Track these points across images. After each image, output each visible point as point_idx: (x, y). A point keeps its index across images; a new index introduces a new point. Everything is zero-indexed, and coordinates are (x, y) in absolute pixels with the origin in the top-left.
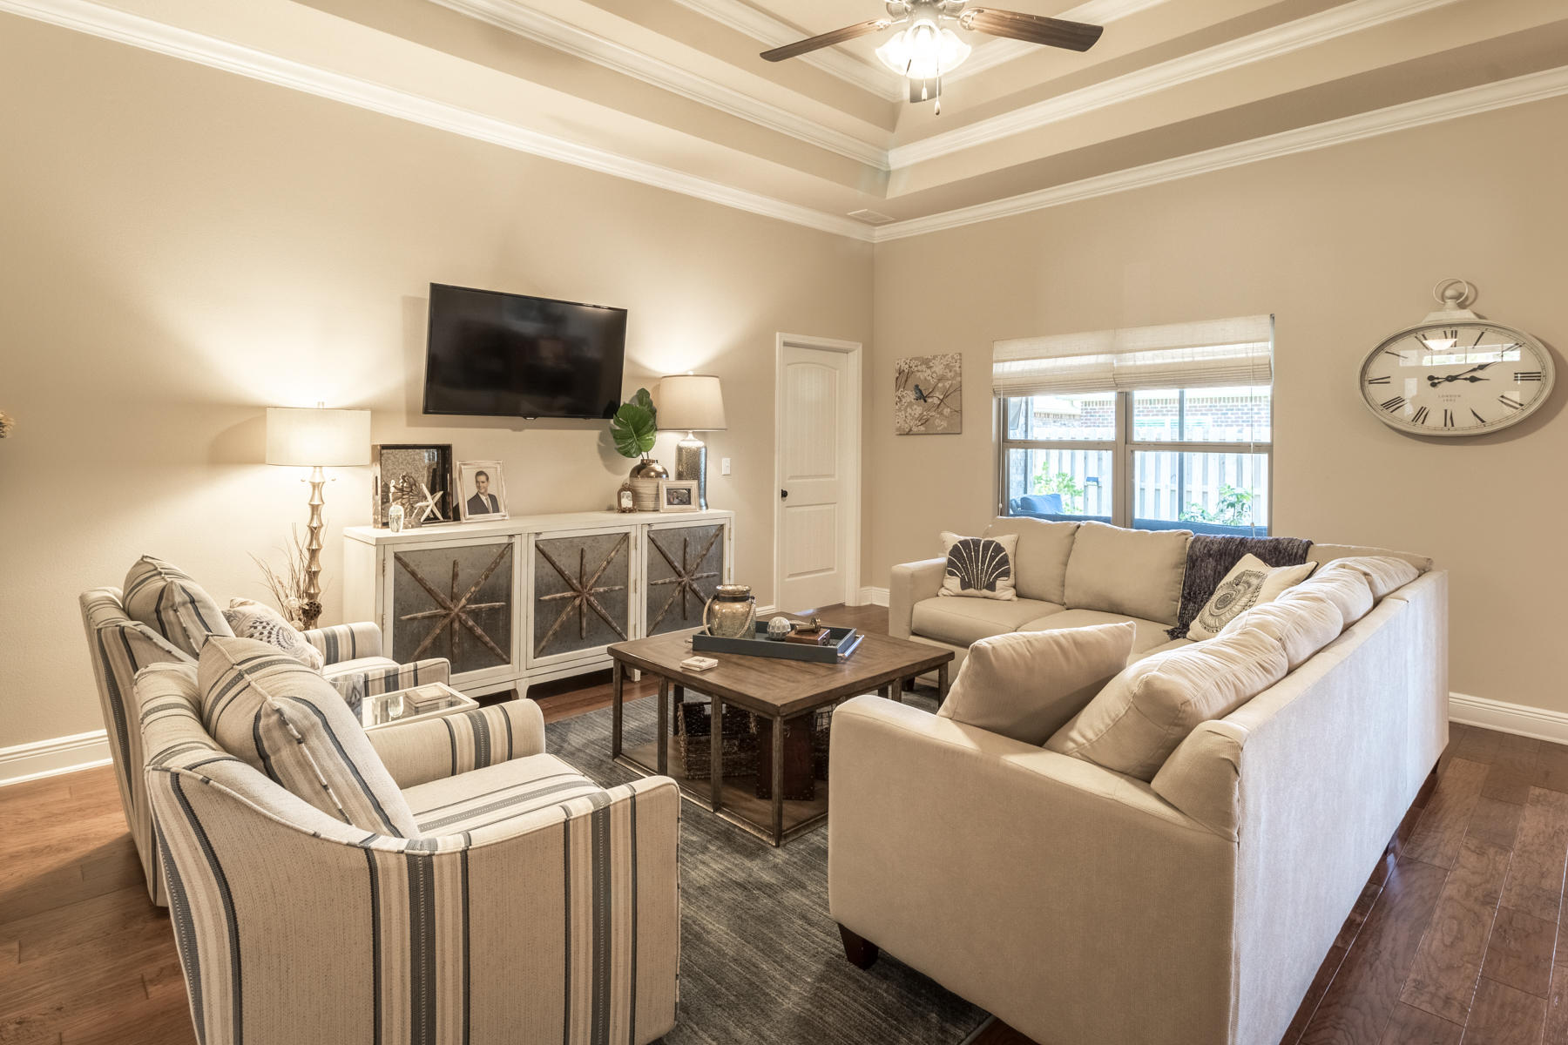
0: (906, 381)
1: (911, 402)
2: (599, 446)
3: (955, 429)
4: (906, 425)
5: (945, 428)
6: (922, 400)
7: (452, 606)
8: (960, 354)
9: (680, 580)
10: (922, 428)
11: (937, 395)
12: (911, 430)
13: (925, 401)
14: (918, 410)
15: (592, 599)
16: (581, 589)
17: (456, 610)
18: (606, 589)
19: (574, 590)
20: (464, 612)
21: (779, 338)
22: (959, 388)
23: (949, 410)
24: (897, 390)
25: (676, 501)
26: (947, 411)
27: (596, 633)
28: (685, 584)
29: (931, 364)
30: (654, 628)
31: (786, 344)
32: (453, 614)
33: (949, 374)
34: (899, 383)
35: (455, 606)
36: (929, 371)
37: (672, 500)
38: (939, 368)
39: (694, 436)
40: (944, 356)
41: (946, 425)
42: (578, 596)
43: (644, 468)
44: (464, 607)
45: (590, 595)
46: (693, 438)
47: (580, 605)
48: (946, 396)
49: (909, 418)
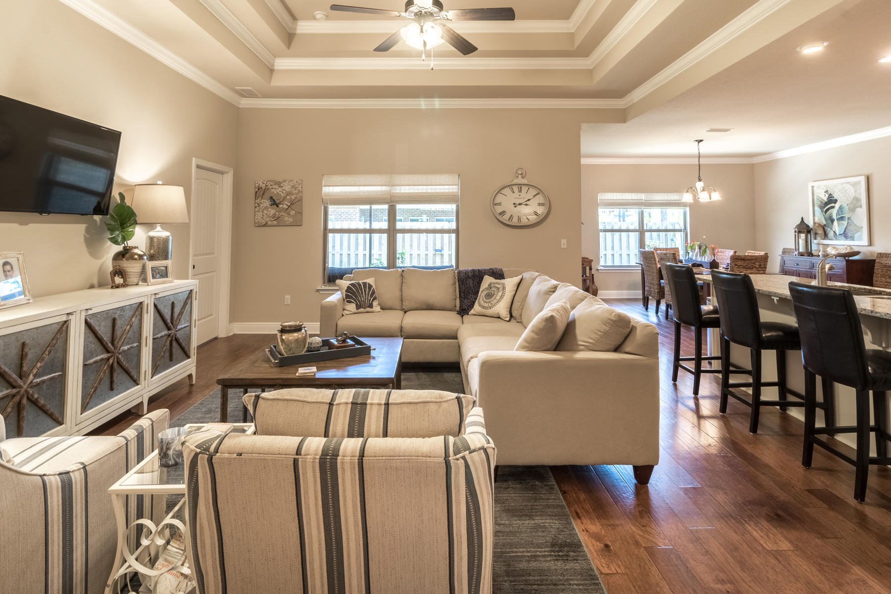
0: (263, 194)
1: (267, 206)
2: (85, 236)
3: (298, 223)
4: (263, 221)
5: (291, 222)
6: (275, 206)
7: (22, 384)
8: (302, 180)
9: (170, 332)
10: (275, 222)
11: (286, 203)
12: (266, 223)
13: (278, 206)
14: (272, 211)
15: (120, 356)
16: (114, 350)
17: (25, 387)
18: (129, 346)
19: (108, 352)
20: (31, 387)
21: (194, 161)
22: (301, 200)
23: (294, 212)
24: (256, 198)
25: (158, 276)
26: (293, 213)
27: (121, 383)
28: (173, 335)
29: (282, 185)
30: (155, 370)
31: (198, 167)
32: (23, 391)
33: (295, 191)
34: (258, 194)
35: (24, 384)
36: (280, 189)
37: (155, 275)
38: (287, 187)
39: (162, 228)
40: (291, 181)
41: (292, 221)
42: (111, 356)
43: (127, 253)
44: (31, 382)
45: (119, 354)
46: (161, 230)
47: (112, 364)
48: (292, 204)
49: (265, 216)
